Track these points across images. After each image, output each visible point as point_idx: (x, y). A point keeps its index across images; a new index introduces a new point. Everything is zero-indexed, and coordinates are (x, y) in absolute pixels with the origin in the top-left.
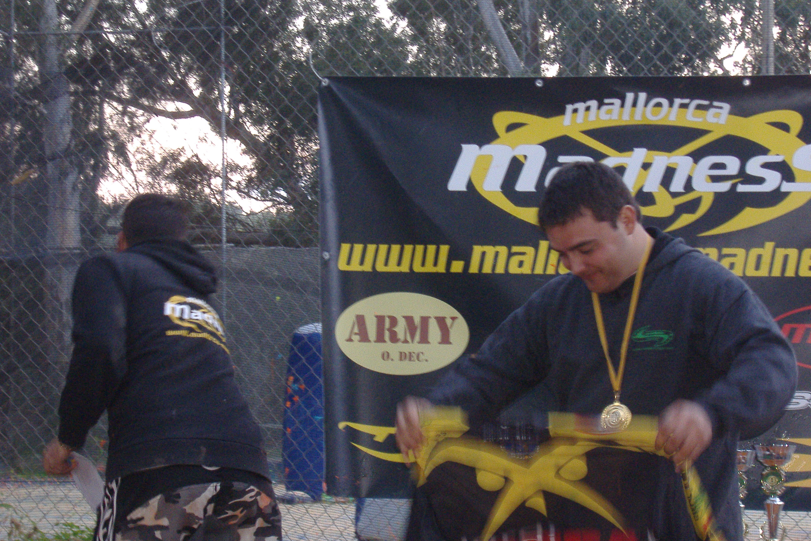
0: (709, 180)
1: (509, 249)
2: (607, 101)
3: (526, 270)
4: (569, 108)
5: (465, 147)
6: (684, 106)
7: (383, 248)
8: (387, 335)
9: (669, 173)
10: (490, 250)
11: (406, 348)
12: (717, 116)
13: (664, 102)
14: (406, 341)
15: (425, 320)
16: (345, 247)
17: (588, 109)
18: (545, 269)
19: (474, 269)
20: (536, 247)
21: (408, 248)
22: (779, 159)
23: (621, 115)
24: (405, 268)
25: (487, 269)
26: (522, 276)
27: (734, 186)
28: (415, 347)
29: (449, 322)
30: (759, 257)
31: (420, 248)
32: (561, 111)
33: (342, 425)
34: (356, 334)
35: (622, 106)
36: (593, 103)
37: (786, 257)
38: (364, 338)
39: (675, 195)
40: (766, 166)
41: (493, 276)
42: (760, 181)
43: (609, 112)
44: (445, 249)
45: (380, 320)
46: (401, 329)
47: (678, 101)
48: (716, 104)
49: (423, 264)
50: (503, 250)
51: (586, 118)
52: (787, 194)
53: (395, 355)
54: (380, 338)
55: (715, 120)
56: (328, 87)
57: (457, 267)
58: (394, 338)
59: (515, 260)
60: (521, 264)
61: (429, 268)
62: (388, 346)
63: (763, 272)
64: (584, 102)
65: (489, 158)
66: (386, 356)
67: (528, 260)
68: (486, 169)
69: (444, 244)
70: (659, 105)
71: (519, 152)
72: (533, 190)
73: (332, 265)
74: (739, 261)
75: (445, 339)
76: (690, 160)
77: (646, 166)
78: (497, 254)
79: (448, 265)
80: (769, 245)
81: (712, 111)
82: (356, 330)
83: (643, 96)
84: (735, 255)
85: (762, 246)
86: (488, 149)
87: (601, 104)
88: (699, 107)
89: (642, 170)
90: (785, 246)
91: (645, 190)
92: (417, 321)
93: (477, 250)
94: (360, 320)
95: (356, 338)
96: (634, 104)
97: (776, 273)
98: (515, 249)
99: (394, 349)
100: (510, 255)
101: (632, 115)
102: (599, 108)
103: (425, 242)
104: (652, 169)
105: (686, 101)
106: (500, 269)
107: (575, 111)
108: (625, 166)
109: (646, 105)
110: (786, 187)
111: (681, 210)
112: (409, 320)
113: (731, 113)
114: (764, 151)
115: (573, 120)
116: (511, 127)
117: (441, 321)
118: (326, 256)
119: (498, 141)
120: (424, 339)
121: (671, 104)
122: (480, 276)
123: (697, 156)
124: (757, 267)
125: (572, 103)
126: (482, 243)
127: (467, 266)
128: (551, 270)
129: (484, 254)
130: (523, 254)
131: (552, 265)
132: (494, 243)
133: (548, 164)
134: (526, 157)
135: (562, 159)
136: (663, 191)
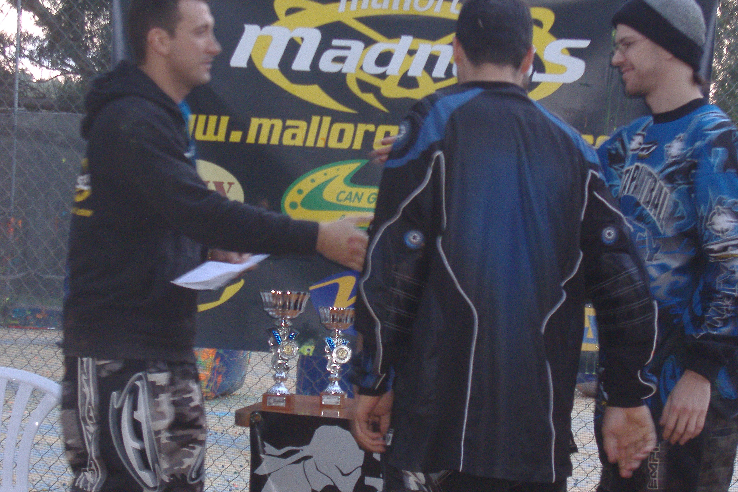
1: (284, 123)
3: (298, 142)
5: (248, 27)
9: (432, 60)
10: (266, 123)
18: (316, 142)
19: (251, 139)
20: (309, 122)
23: (390, 5)
25: (263, 140)
26: (294, 147)
29: (226, 186)
31: (202, 118)
39: (436, 80)
41: (268, 146)
43: (380, 2)
44: (225, 120)
49: (205, 133)
50: (278, 123)
51: (359, 6)
52: (537, 84)
57: (236, 136)
59: (288, 133)
60: (294, 137)
61: (210, 137)
65: (269, 39)
67: (301, 133)
68: (267, 48)
69: (225, 115)
71: (297, 34)
72: (308, 69)
77: (412, 53)
78: (272, 126)
79: (228, 135)
86: (268, 30)
89: (408, 56)
91: (410, 74)
98: (289, 123)
100: (285, 128)
101: (400, 5)
103: (208, 113)
104: (417, 56)
106: (275, 141)
108: (393, 51)
110: (537, 77)
115: (347, 8)
116: (291, 11)
117: (219, 186)
119: (278, 23)
122: (256, 145)
126: (259, 116)
127: (244, 137)
128: (321, 144)
129: (260, 126)
130: (297, 127)
131: (322, 139)
132: (270, 116)
133: (323, 46)
134: (302, 39)
135: (335, 42)
136: (426, 75)
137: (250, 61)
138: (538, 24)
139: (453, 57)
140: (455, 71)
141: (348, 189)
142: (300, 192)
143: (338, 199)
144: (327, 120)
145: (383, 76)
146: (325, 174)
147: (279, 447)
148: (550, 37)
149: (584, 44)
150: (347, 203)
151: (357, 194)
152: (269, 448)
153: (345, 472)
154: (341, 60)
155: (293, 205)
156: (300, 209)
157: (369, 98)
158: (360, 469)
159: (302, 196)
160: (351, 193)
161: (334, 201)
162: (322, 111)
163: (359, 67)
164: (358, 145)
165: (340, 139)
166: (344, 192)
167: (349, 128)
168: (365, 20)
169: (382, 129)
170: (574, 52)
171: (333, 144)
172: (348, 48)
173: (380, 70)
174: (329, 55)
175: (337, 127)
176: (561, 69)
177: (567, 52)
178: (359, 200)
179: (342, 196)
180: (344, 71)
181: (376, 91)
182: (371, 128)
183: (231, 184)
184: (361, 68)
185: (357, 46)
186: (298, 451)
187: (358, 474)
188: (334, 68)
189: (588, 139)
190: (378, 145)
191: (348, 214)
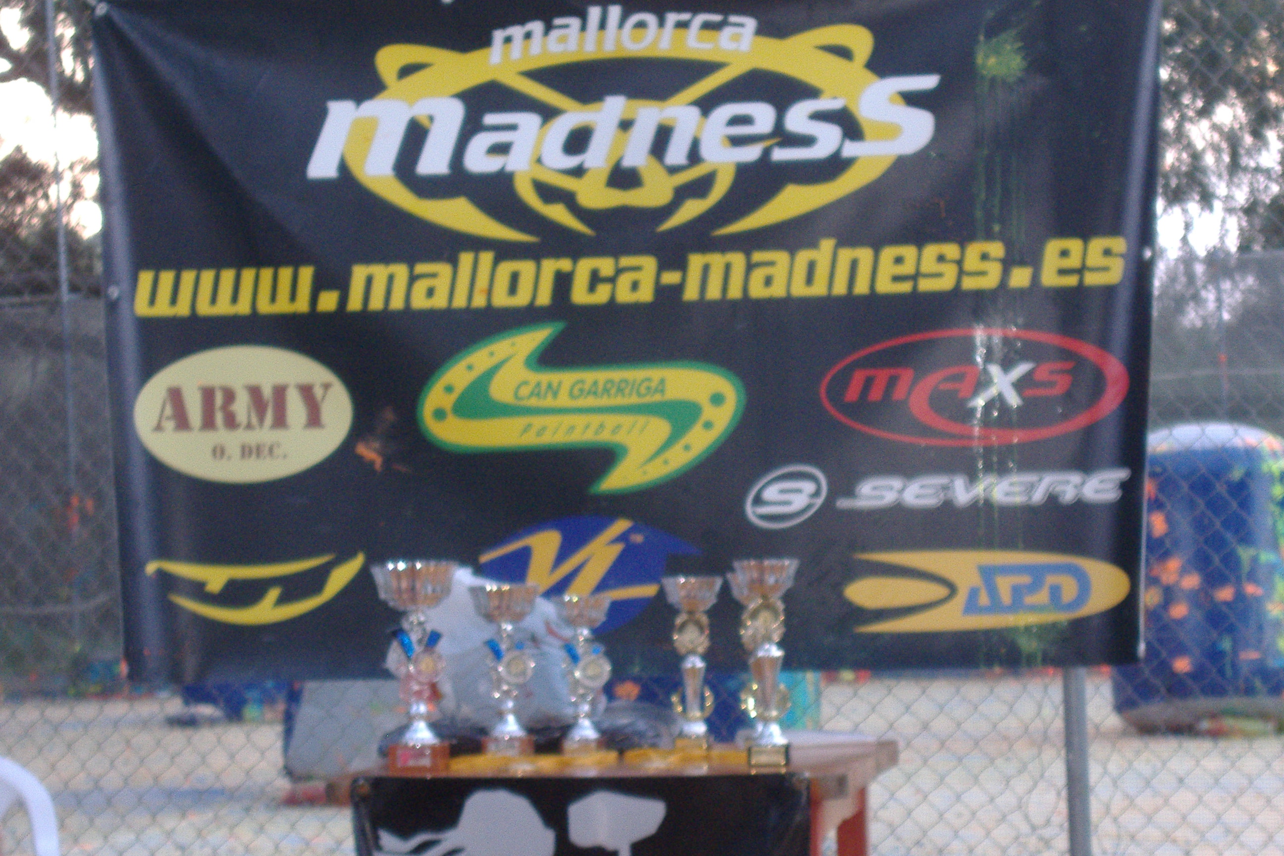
0: (727, 143)
1: (411, 269)
2: (558, 21)
3: (440, 301)
4: (498, 35)
5: (333, 106)
6: (682, 25)
7: (208, 276)
8: (219, 418)
9: (663, 135)
10: (380, 272)
11: (253, 438)
12: (736, 38)
13: (650, 19)
14: (249, 426)
15: (280, 392)
16: (146, 278)
17: (528, 36)
18: (470, 297)
19: (355, 303)
20: (454, 262)
21: (248, 275)
22: (837, 105)
23: (581, 43)
24: (243, 307)
25: (376, 303)
26: (433, 311)
27: (767, 152)
28: (265, 435)
29: (318, 392)
30: (811, 267)
31: (267, 274)
32: (485, 42)
33: (151, 568)
34: (168, 418)
35: (583, 28)
36: (536, 27)
37: (854, 264)
38: (182, 422)
39: (673, 170)
40: (819, 116)
41: (386, 315)
42: (807, 141)
43: (563, 40)
44: (307, 274)
45: (208, 394)
46: (242, 406)
47: (672, 18)
48: (733, 19)
49: (273, 298)
50: (401, 271)
51: (526, 50)
52: (851, 161)
53: (233, 449)
54: (208, 423)
55: (733, 46)
56: (107, 19)
57: (328, 301)
58: (231, 422)
59: (420, 287)
60: (430, 292)
61: (283, 306)
62: (221, 435)
63: (819, 289)
64: (523, 24)
65: (374, 122)
66: (219, 452)
67: (442, 285)
68: (370, 138)
69: (307, 264)
70: (641, 25)
71: (420, 110)
72: (445, 171)
73: (124, 306)
74: (779, 272)
75: (314, 419)
76: (695, 112)
77: (626, 125)
78: (391, 279)
79: (314, 299)
80: (827, 245)
81: (728, 31)
82: (169, 411)
83: (615, 11)
84: (772, 263)
85: (815, 246)
86: (370, 107)
87: (549, 28)
88: (707, 26)
89: (620, 132)
90: (854, 245)
91: (627, 163)
92: (267, 392)
93: (359, 273)
94: (175, 396)
95: (169, 425)
96: (603, 25)
97: (840, 289)
98: (421, 268)
99: (232, 440)
100: (413, 279)
101: (600, 42)
102: (546, 33)
103: (276, 263)
104: (636, 130)
105: (685, 16)
106: (397, 303)
107: (508, 40)
108: (591, 126)
109: (621, 25)
110: (850, 149)
111: (683, 193)
112: (255, 392)
113: (758, 32)
114: (812, 93)
115: (506, 55)
116: (407, 71)
117: (306, 391)
118: (114, 292)
119: (385, 93)
120: (280, 421)
121: (662, 23)
122: (365, 315)
123: (706, 105)
124: (810, 280)
125: (503, 25)
126: (366, 260)
127: (343, 300)
128: (479, 301)
129: (369, 281)
130: (434, 275)
131: (481, 291)
132: (386, 259)
133: (469, 127)
134: (431, 119)
135: (490, 119)
136: (654, 163)
137: (343, 167)
138: (843, 53)
139: (700, 127)
140: (706, 151)
141: (534, 377)
142: (449, 389)
143: (516, 395)
144: (487, 258)
145: (578, 172)
146: (491, 354)
147: (406, 837)
148: (869, 75)
149: (928, 82)
150: (533, 402)
151: (550, 386)
152: (387, 840)
154: (501, 149)
155: (440, 414)
156: (451, 419)
157: (558, 213)
159: (454, 397)
160: (538, 385)
161: (510, 399)
162: (477, 244)
163: (535, 158)
164: (544, 298)
165: (513, 289)
166: (525, 383)
167: (526, 268)
168: (542, 76)
169: (584, 267)
170: (912, 99)
171: (501, 299)
172: (512, 127)
173: (572, 162)
174: (480, 143)
175: (506, 268)
176: (892, 131)
177: (900, 100)
178: (555, 394)
179: (525, 391)
180: (510, 168)
181: (568, 199)
182: (565, 264)
183: (327, 387)
184: (539, 161)
185: (528, 121)
186: (439, 842)
188: (492, 165)
189: (951, 250)
190: (580, 295)
191: (538, 421)
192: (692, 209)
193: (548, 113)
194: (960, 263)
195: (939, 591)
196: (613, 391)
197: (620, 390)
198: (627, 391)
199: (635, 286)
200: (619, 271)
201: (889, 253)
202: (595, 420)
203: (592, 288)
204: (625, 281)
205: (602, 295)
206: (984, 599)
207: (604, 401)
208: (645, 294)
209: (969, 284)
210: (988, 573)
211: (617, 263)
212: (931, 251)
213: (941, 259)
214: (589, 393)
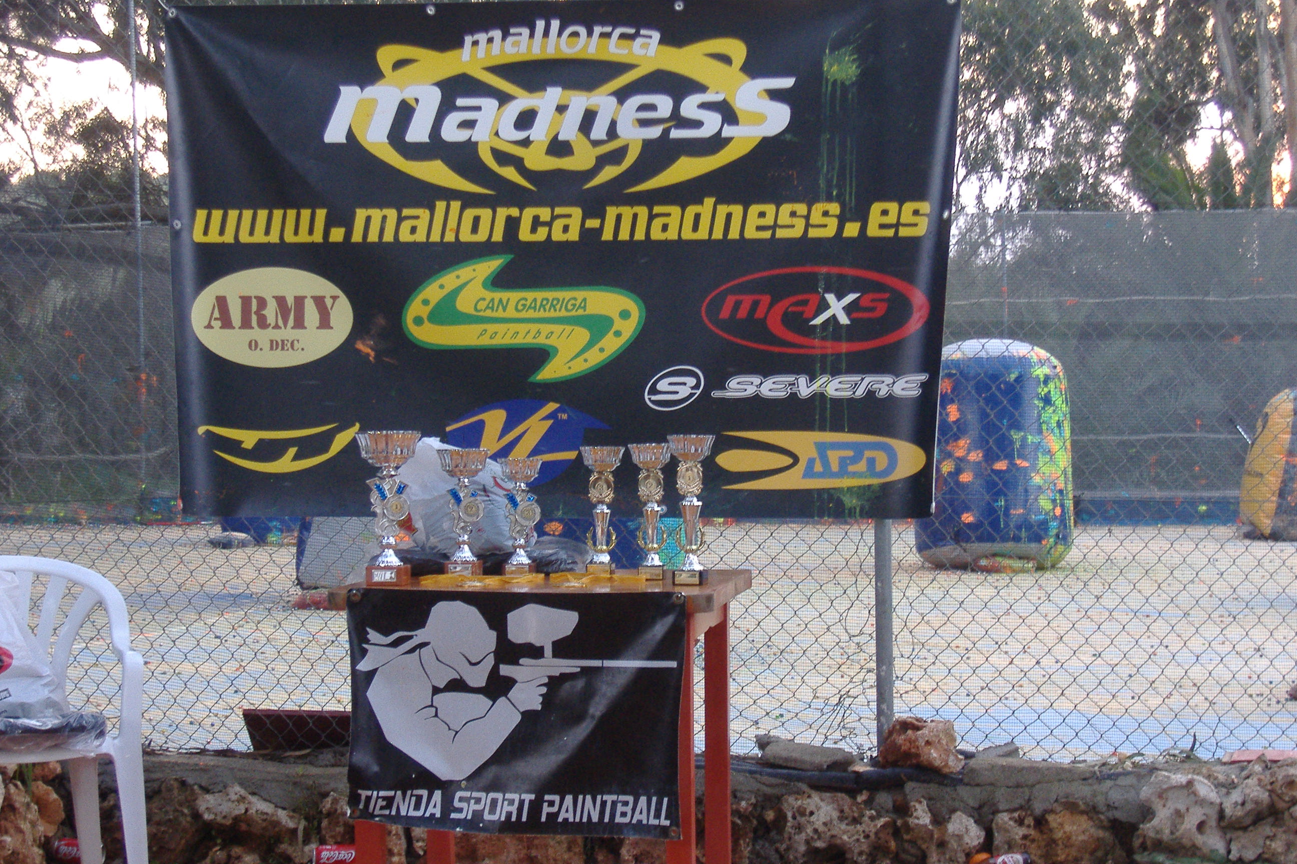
0: (637, 125)
1: (399, 212)
2: (512, 30)
3: (420, 237)
4: (468, 40)
5: (344, 89)
6: (605, 35)
7: (248, 214)
8: (254, 318)
9: (589, 117)
10: (376, 214)
11: (278, 335)
12: (645, 46)
13: (582, 31)
14: (277, 327)
15: (299, 301)
16: (201, 214)
17: (490, 40)
18: (443, 235)
19: (357, 237)
20: (432, 209)
21: (278, 214)
22: (719, 98)
23: (529, 47)
24: (274, 238)
25: (373, 237)
26: (415, 244)
27: (666, 132)
28: (288, 333)
29: (329, 302)
30: (697, 217)
31: (292, 213)
32: (460, 44)
33: (201, 430)
34: (216, 319)
35: (532, 35)
36: (497, 34)
37: (729, 216)
38: (227, 323)
39: (596, 143)
40: (703, 106)
41: (380, 245)
42: (698, 124)
43: (516, 44)
44: (321, 214)
45: (246, 301)
46: (271, 311)
47: (598, 30)
48: (642, 32)
49: (296, 233)
50: (392, 214)
51: (488, 52)
52: (729, 140)
53: (265, 344)
54: (246, 324)
55: (643, 52)
56: (176, 20)
57: (337, 235)
58: (263, 323)
59: (406, 226)
60: (413, 230)
61: (304, 237)
62: (256, 333)
63: (702, 234)
64: (487, 31)
65: (374, 102)
66: (253, 345)
67: (422, 226)
68: (370, 115)
69: (322, 206)
70: (575, 34)
71: (409, 94)
72: (426, 139)
73: (185, 235)
74: (673, 222)
75: (325, 323)
76: (614, 100)
77: (561, 109)
78: (384, 218)
79: (326, 233)
80: (709, 202)
81: (639, 41)
82: (217, 314)
83: (555, 24)
84: (669, 215)
85: (701, 202)
86: (371, 91)
87: (505, 35)
88: (623, 36)
89: (557, 114)
90: (729, 202)
91: (561, 138)
92: (290, 301)
93: (361, 214)
94: (222, 302)
95: (217, 324)
96: (546, 33)
97: (718, 234)
98: (406, 212)
99: (263, 336)
100: (400, 219)
101: (544, 47)
102: (504, 38)
103: (298, 206)
104: (569, 113)
105: (608, 29)
106: (388, 237)
107: (475, 43)
108: (536, 109)
109: (560, 34)
110: (727, 131)
111: (602, 161)
112: (281, 301)
113: (661, 42)
114: (701, 88)
115: (473, 55)
116: (399, 64)
117: (319, 301)
118: (178, 225)
119: (383, 81)
120: (300, 324)
121: (590, 33)
122: (364, 245)
123: (622, 95)
124: (695, 228)
125: (472, 33)
126: (366, 205)
127: (348, 234)
128: (450, 237)
129: (368, 219)
130: (416, 217)
131: (451, 230)
132: (380, 204)
133: (444, 109)
134: (417, 100)
135: (460, 102)
136: (581, 136)
137: (350, 135)
138: (726, 59)
139: (616, 112)
140: (620, 130)
141: (489, 295)
142: (426, 302)
143: (476, 309)
144: (456, 205)
145: (526, 143)
146: (458, 277)
147: (386, 633)
148: (743, 76)
149: (788, 82)
150: (489, 313)
151: (501, 301)
152: (373, 635)
153: (473, 661)
154: (469, 124)
155: (418, 321)
156: (427, 324)
157: (510, 173)
158: (492, 655)
159: (428, 309)
160: (493, 300)
161: (471, 311)
162: (449, 194)
163: (494, 131)
164: (498, 237)
165: (475, 229)
166: (484, 299)
167: (485, 214)
168: (500, 70)
169: (529, 213)
170: (775, 95)
171: (466, 236)
172: (478, 109)
173: (521, 135)
174: (453, 119)
175: (470, 213)
176: (760, 118)
177: (765, 95)
178: (504, 310)
179: (482, 305)
180: (473, 139)
181: (518, 163)
182: (514, 212)
183: (334, 298)
184: (497, 134)
185: (489, 104)
186: (411, 637)
187: (490, 661)
188: (461, 136)
189: (801, 209)
190: (525, 234)
191: (491, 328)
192: (609, 173)
193: (504, 99)
194: (807, 217)
195: (787, 461)
196: (547, 307)
197: (553, 306)
198: (558, 307)
199: (566, 229)
200: (554, 218)
201: (754, 209)
202: (534, 327)
203: (534, 230)
204: (558, 225)
205: (541, 234)
206: (818, 467)
207: (542, 314)
208: (574, 235)
209: (813, 233)
210: (822, 448)
211: (553, 212)
212: (786, 208)
213: (793, 214)
214: (530, 307)
